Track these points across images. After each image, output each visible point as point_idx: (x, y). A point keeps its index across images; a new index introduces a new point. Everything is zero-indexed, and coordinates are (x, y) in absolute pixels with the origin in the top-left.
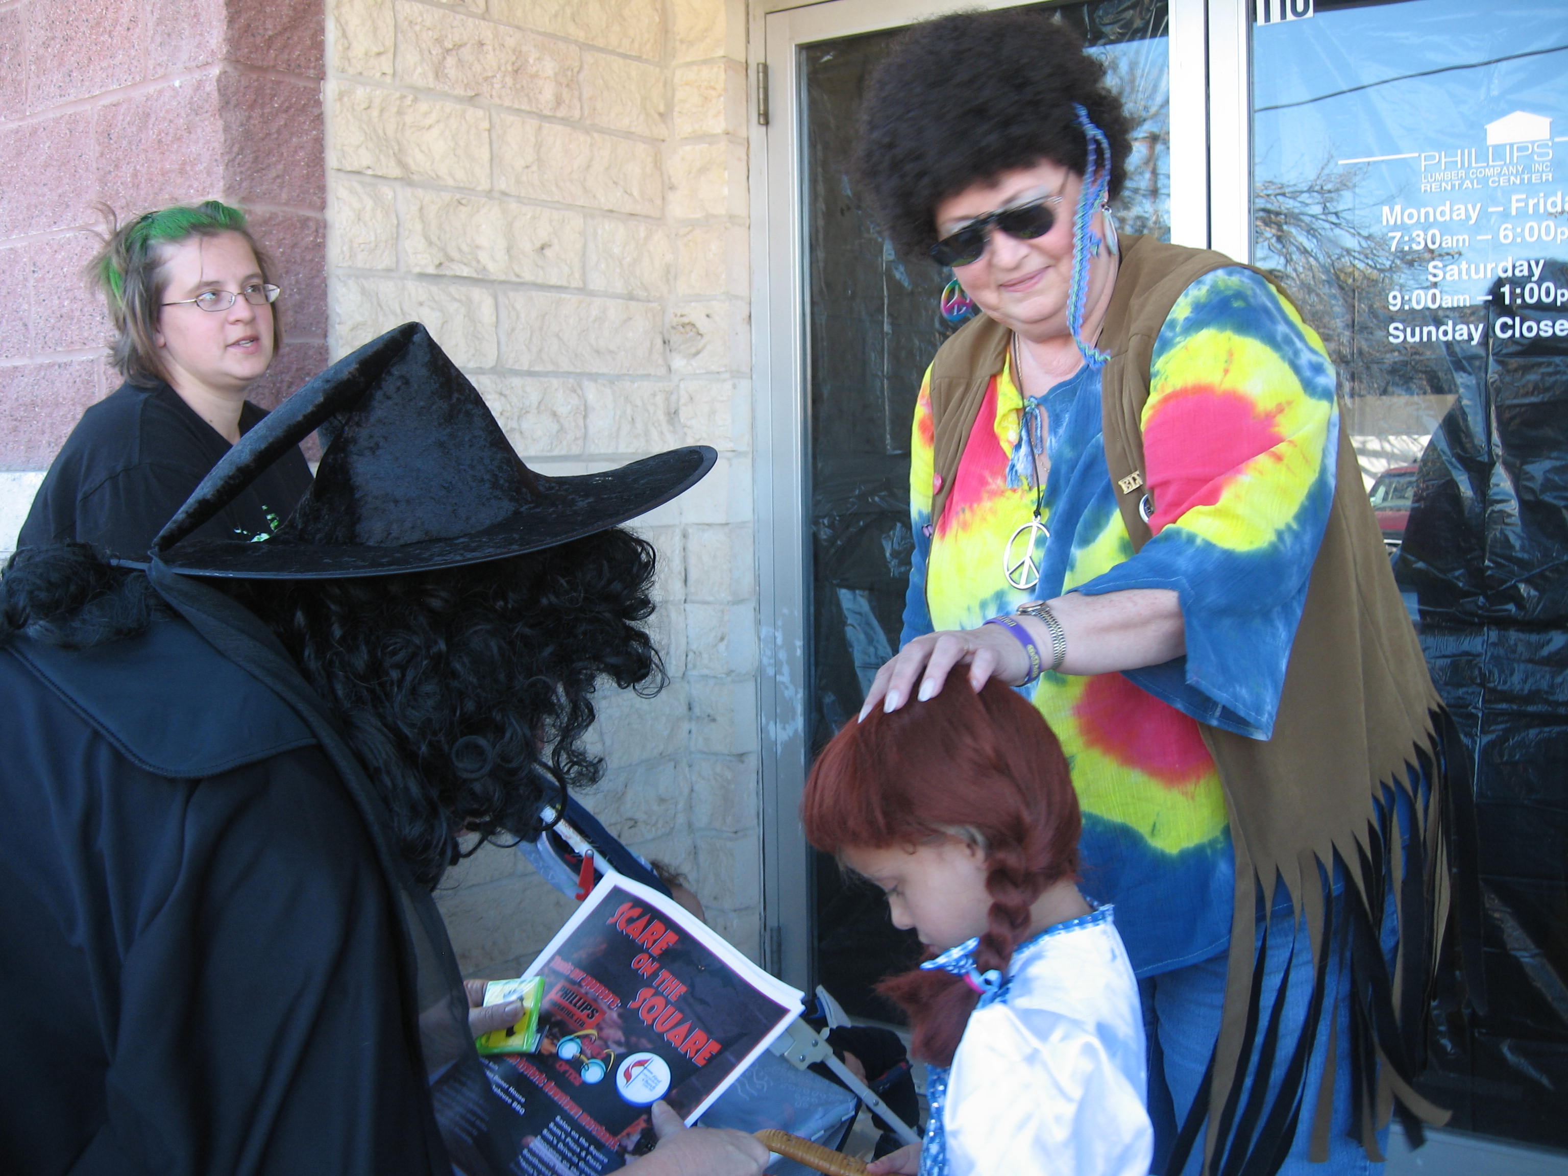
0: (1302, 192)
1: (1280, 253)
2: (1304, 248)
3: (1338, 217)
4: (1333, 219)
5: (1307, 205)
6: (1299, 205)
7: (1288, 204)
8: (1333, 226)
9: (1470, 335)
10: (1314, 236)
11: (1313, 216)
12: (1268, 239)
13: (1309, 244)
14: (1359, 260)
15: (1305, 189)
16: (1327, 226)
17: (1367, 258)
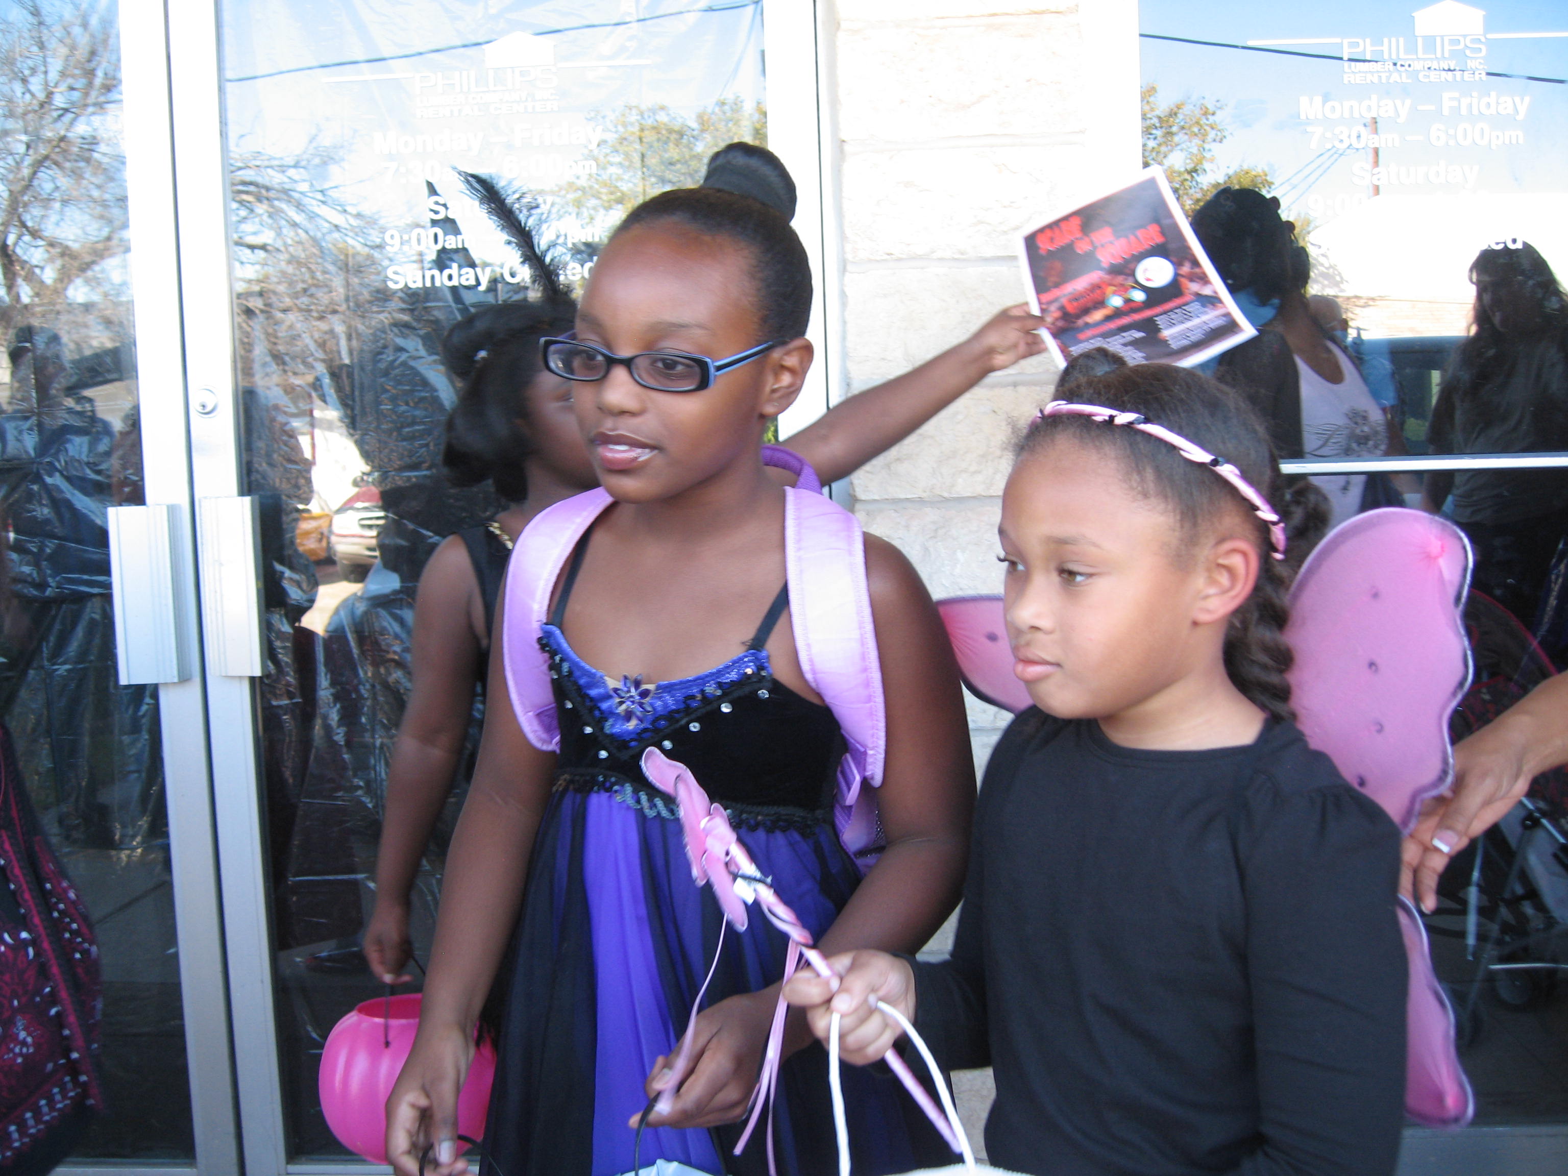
0: (289, 167)
1: (271, 228)
2: (294, 222)
3: (324, 195)
4: (319, 196)
5: (296, 182)
6: (286, 180)
7: (275, 178)
8: (320, 203)
9: (477, 279)
10: (303, 211)
11: (301, 193)
12: (261, 215)
13: (298, 218)
14: (351, 237)
15: (292, 163)
16: (314, 202)
17: (357, 235)
